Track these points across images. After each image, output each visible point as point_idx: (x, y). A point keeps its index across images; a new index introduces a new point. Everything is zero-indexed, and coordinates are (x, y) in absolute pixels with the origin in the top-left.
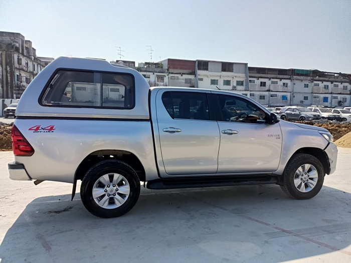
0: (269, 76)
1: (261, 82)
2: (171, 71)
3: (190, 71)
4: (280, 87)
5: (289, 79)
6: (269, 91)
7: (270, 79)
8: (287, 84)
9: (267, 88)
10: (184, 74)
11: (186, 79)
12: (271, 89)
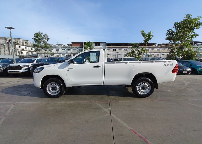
0: (117, 46)
1: (114, 50)
2: (73, 47)
3: (81, 46)
4: (123, 51)
5: (128, 47)
6: (117, 53)
7: (117, 48)
8: (126, 49)
9: (116, 51)
10: (78, 48)
11: (80, 50)
12: (119, 52)
